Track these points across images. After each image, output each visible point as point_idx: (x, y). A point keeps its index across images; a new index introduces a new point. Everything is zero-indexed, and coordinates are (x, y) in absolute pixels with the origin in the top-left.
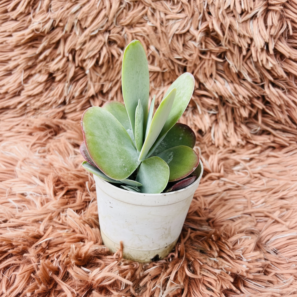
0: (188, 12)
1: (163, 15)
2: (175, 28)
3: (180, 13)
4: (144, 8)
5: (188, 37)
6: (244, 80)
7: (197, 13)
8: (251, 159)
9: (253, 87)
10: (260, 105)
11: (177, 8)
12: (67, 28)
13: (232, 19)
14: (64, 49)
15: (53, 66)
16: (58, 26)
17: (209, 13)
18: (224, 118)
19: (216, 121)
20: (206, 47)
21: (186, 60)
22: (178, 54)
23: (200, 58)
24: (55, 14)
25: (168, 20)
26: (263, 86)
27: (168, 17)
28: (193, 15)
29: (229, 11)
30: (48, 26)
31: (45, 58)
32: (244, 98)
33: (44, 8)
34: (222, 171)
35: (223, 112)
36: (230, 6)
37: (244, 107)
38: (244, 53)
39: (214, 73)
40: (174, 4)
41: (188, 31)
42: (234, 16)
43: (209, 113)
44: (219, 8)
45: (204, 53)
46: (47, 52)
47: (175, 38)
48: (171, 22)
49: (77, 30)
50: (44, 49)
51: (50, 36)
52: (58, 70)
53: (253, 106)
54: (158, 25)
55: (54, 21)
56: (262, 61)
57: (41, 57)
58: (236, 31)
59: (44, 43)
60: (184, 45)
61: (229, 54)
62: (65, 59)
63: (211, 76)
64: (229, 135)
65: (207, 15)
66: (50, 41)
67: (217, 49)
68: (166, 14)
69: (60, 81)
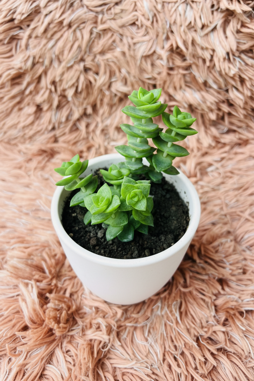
0: (152, 34)
1: (130, 40)
2: (142, 50)
3: (145, 35)
4: (113, 35)
5: (155, 57)
6: (210, 87)
7: (160, 34)
8: (222, 159)
9: (219, 93)
10: (225, 108)
11: (142, 31)
12: (47, 62)
13: (194, 34)
14: (46, 82)
15: (39, 99)
16: (38, 62)
17: (172, 32)
20: (173, 63)
21: (155, 79)
22: (147, 73)
23: (169, 74)
24: (34, 51)
25: (135, 44)
26: (227, 91)
27: (135, 40)
28: (157, 36)
29: (191, 27)
30: (29, 63)
31: (31, 93)
32: (212, 103)
33: (23, 47)
34: (198, 175)
36: (191, 23)
37: (211, 110)
38: (208, 63)
39: (183, 86)
40: (138, 28)
41: (154, 52)
42: (196, 31)
44: (181, 26)
45: (171, 69)
46: (32, 87)
47: (143, 60)
48: (138, 46)
49: (56, 64)
50: (29, 84)
51: (32, 73)
52: (44, 101)
53: (219, 109)
54: (126, 49)
55: (34, 58)
56: (225, 70)
57: (27, 92)
58: (198, 45)
59: (27, 79)
60: (153, 65)
61: (194, 67)
62: (48, 92)
65: (170, 34)
66: (32, 77)
67: (184, 64)
68: (132, 38)
69: (47, 110)
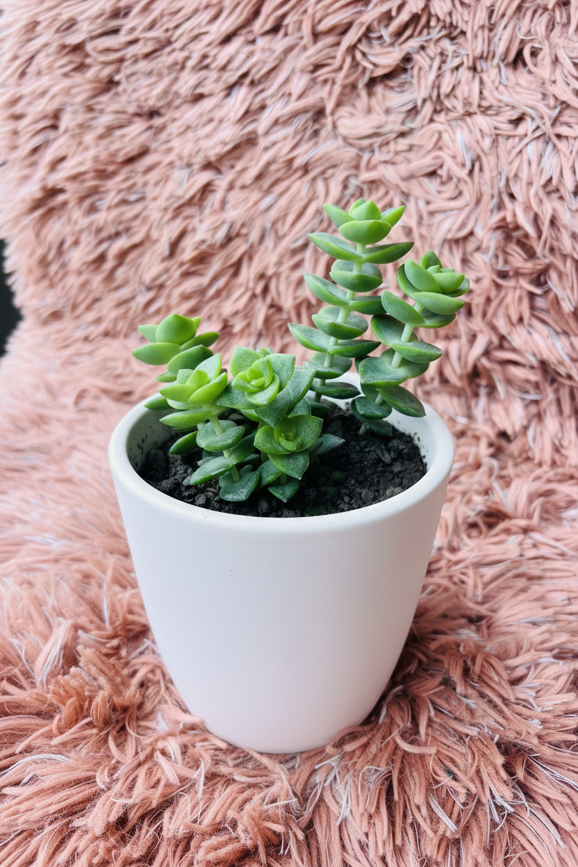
0: (468, 196)
1: (422, 204)
2: (447, 226)
3: (455, 198)
4: (387, 193)
5: (471, 246)
7: (486, 198)
11: (449, 190)
12: (254, 236)
13: (558, 205)
14: (248, 273)
15: (228, 308)
16: (238, 235)
17: (512, 196)
18: (554, 408)
19: (539, 416)
20: (506, 262)
23: (498, 286)
24: (234, 214)
25: (432, 214)
27: (432, 207)
28: (478, 202)
29: (550, 188)
30: (221, 234)
31: (218, 294)
33: (217, 205)
35: (551, 396)
36: (550, 180)
39: (526, 315)
40: (443, 183)
41: (471, 234)
42: (561, 198)
43: (523, 399)
44: (530, 184)
45: (503, 275)
46: (221, 283)
47: (446, 248)
48: (439, 217)
49: (269, 241)
50: (215, 278)
51: (223, 253)
52: (236, 313)
54: (413, 223)
55: (231, 227)
57: (211, 292)
58: (565, 227)
59: (216, 265)
60: (465, 261)
61: (553, 275)
62: (249, 294)
63: (521, 320)
64: (565, 443)
65: (506, 199)
66: (225, 262)
67: (529, 266)
68: (428, 203)
69: (242, 331)
